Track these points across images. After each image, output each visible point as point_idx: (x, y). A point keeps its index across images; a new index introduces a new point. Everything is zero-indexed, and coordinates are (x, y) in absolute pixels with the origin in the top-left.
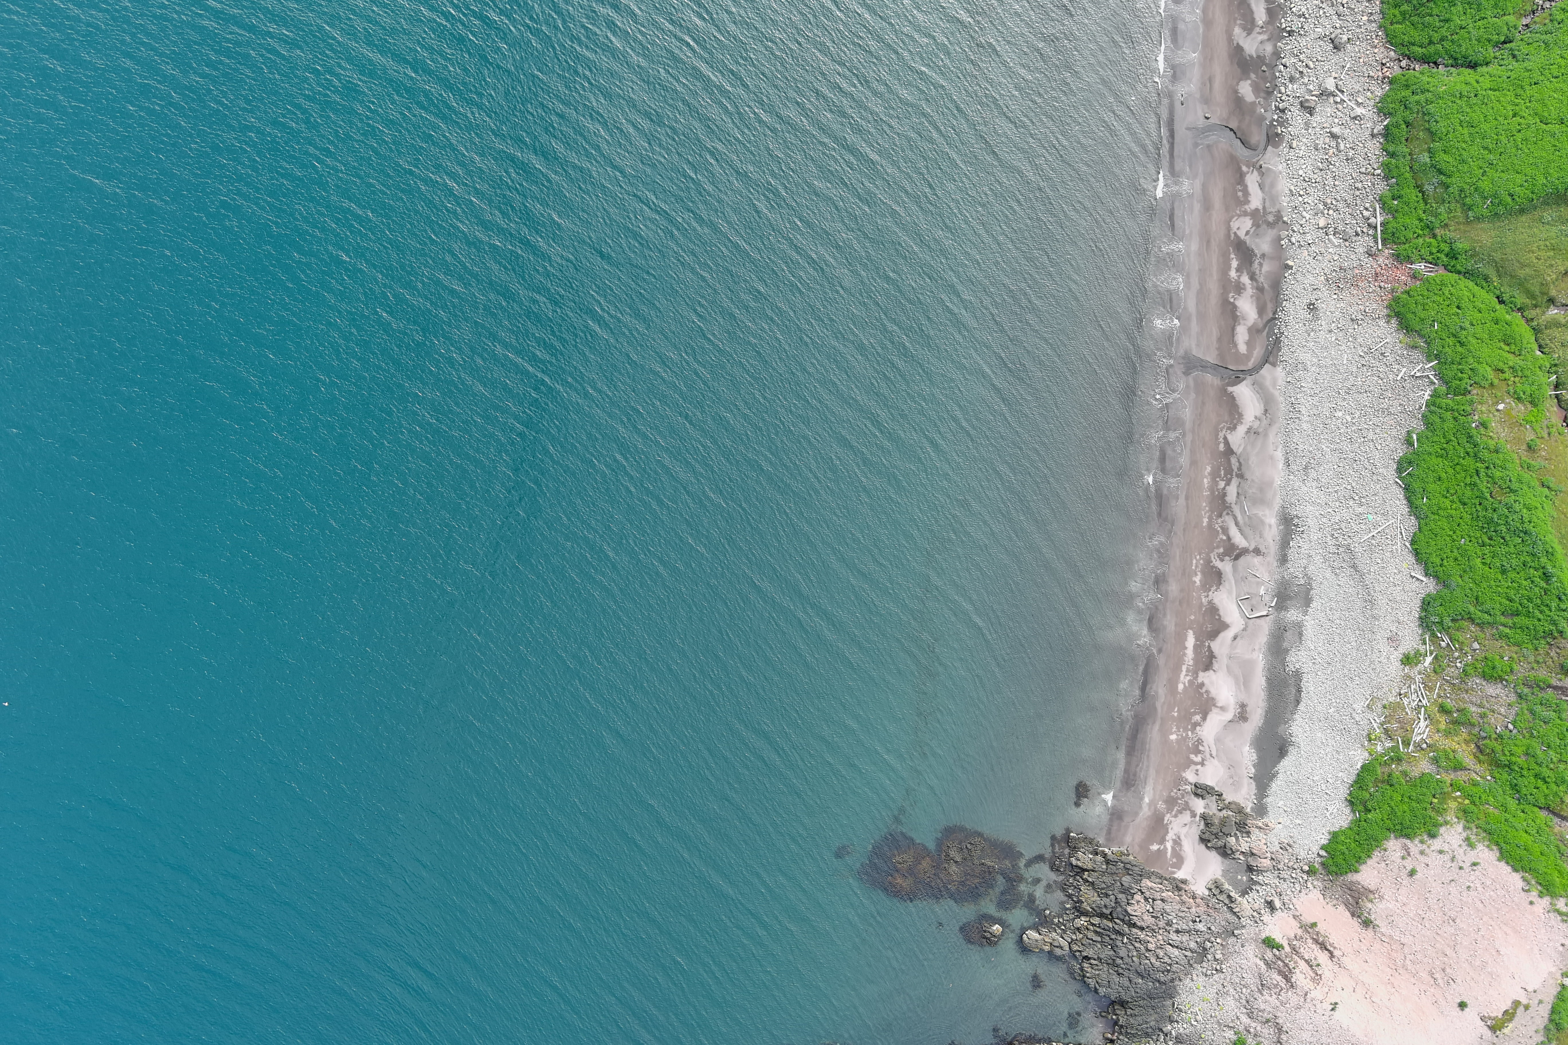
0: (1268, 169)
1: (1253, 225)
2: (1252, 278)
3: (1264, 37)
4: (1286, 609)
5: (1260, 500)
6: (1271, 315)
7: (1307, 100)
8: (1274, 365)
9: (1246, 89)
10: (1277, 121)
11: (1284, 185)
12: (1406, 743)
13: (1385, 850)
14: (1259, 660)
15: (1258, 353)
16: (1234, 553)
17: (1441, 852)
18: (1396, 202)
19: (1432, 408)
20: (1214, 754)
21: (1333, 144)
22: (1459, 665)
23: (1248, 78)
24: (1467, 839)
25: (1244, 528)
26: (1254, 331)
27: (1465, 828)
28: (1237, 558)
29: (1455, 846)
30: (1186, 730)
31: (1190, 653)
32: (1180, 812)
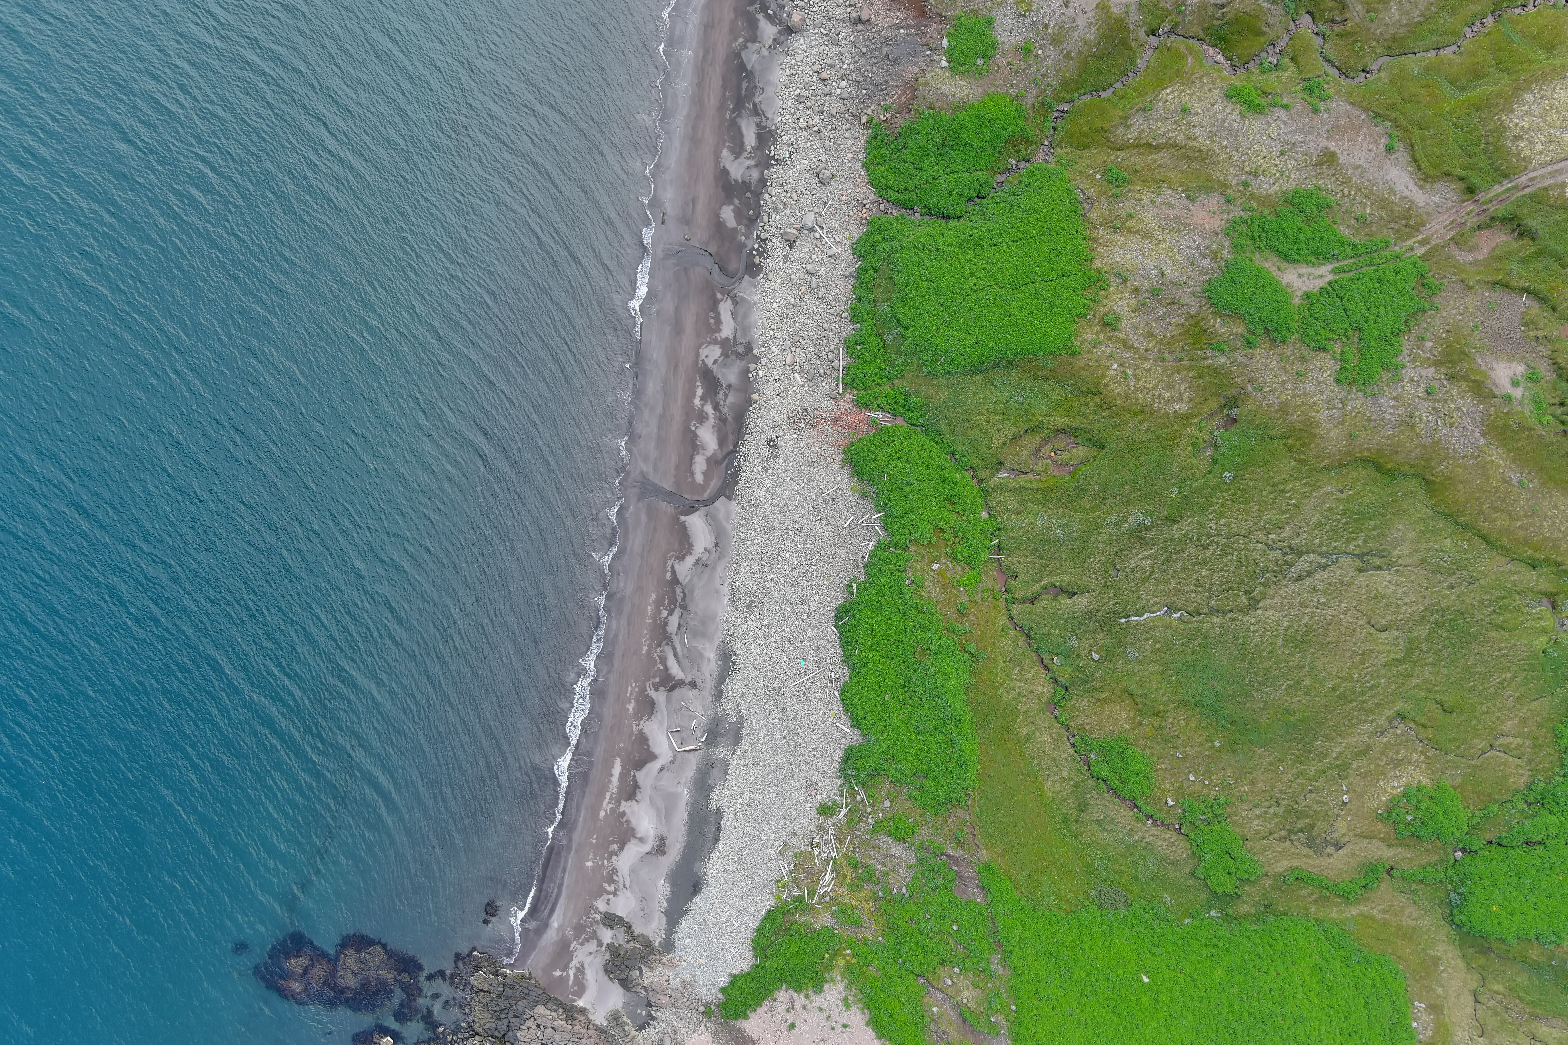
0: (743, 299)
1: (722, 354)
2: (716, 408)
3: (752, 162)
4: (716, 746)
5: (701, 633)
6: (731, 448)
7: (786, 233)
8: (730, 498)
9: (728, 214)
10: (757, 250)
11: (759, 317)
12: (811, 895)
13: (775, 1000)
14: (684, 794)
15: (715, 484)
16: (670, 684)
17: (820, 1009)
18: (858, 347)
19: (874, 559)
20: (628, 885)
21: (807, 281)
22: (870, 821)
23: (731, 203)
24: (845, 1000)
25: (682, 660)
26: (712, 462)
27: (847, 987)
28: (672, 689)
29: (833, 1006)
30: (602, 858)
31: (615, 780)
32: (587, 940)
